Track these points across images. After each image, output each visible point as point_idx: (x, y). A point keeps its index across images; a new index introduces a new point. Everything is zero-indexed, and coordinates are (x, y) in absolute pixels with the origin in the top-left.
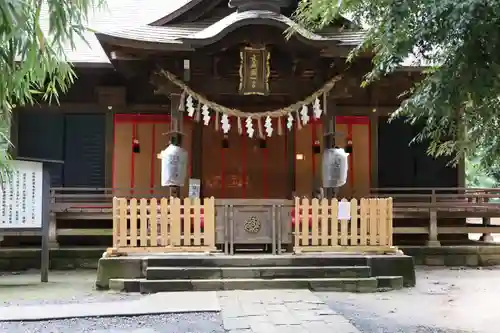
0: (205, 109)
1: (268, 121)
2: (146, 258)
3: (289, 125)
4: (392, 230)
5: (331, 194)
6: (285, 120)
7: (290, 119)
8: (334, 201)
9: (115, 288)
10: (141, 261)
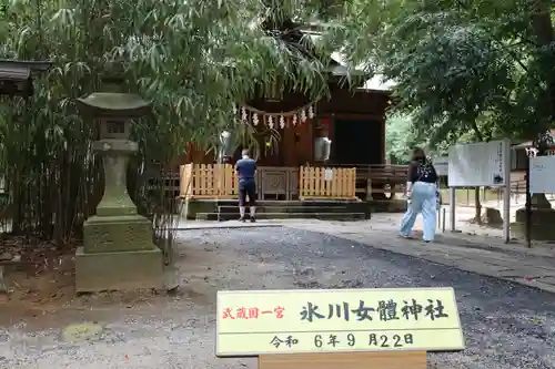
0: (243, 109)
1: (282, 119)
2: (217, 200)
3: (294, 122)
4: (355, 190)
5: (321, 164)
6: (292, 119)
7: (295, 118)
8: (323, 169)
9: (201, 218)
10: (214, 203)
